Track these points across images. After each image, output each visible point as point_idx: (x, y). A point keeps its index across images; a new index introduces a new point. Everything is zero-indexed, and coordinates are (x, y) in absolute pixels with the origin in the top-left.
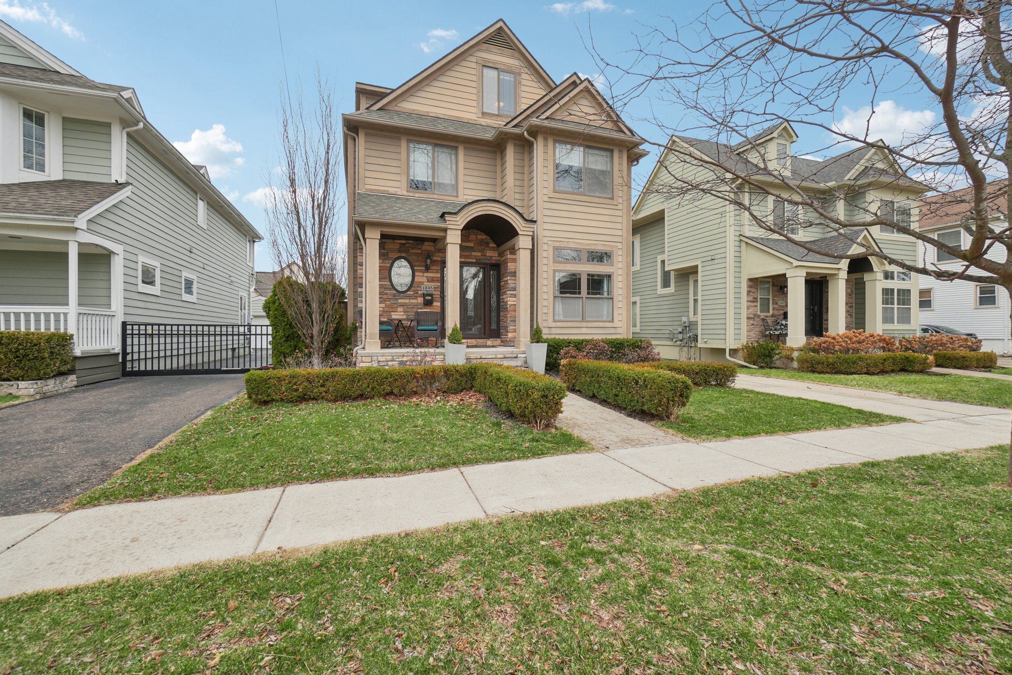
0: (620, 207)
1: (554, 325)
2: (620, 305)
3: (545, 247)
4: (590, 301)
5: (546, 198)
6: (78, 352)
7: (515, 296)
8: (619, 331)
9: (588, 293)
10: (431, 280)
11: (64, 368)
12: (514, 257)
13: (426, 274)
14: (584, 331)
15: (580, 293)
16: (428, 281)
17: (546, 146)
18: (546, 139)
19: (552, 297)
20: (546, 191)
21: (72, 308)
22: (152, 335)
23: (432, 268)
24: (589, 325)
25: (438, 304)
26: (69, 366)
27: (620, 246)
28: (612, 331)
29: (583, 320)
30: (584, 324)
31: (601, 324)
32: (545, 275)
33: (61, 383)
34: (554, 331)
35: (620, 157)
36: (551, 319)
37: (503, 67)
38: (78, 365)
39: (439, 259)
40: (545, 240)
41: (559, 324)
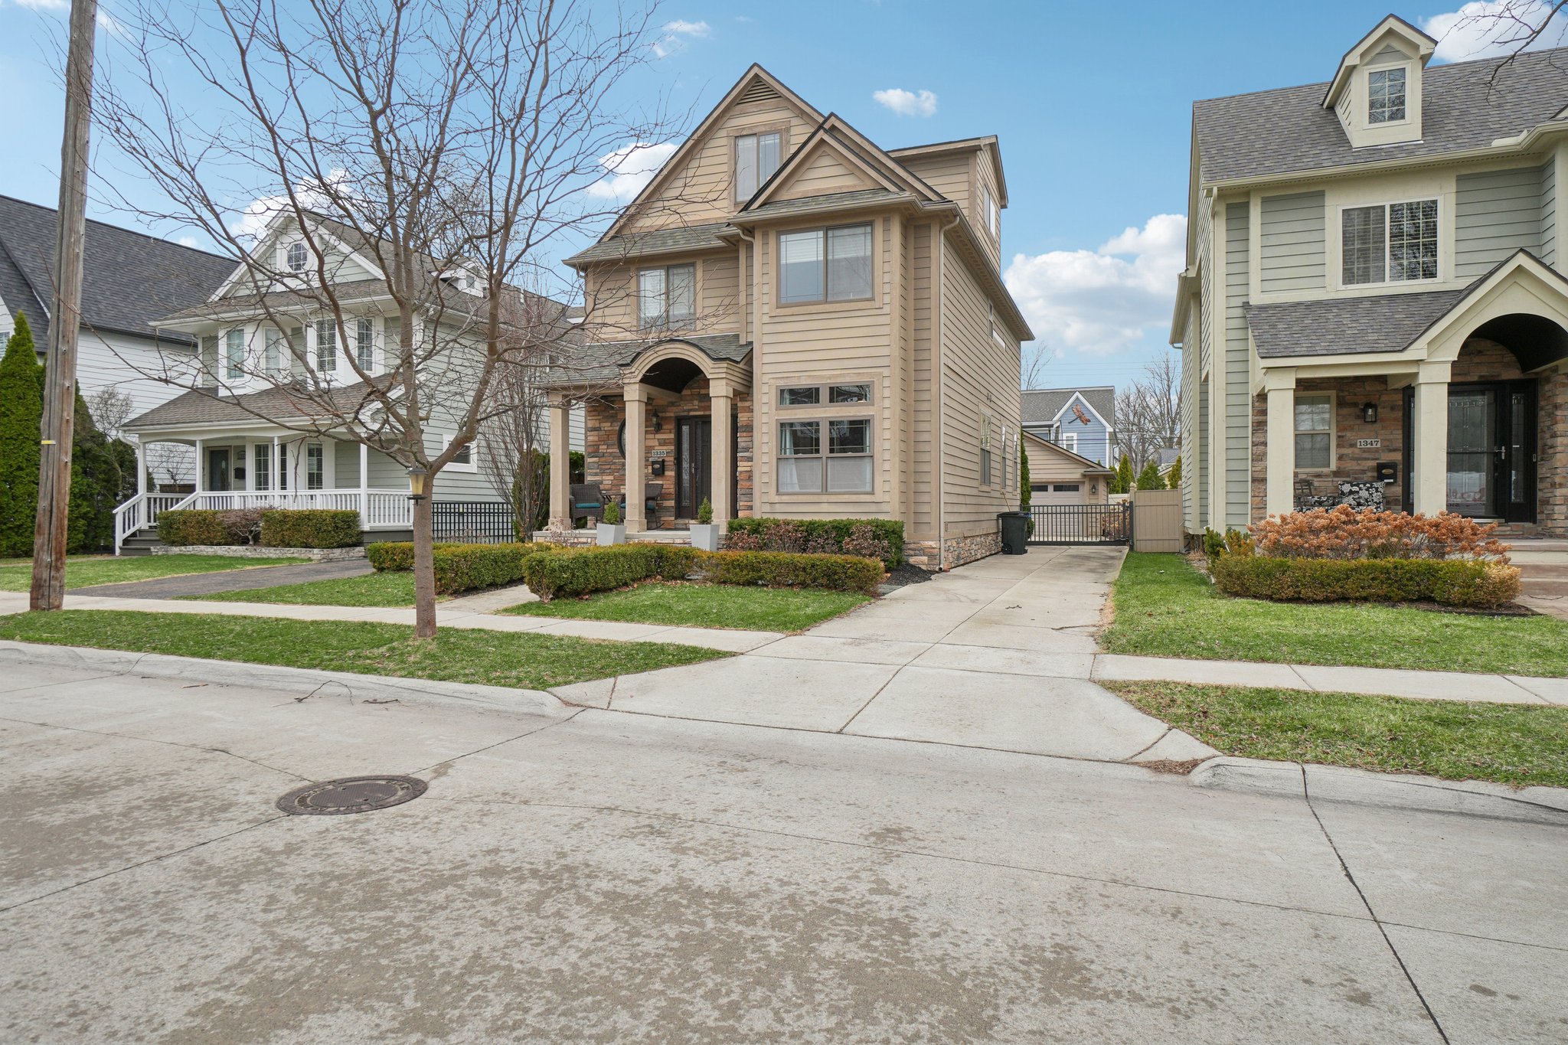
0: (887, 309)
1: (777, 499)
2: (887, 466)
3: (765, 389)
4: (836, 463)
5: (766, 319)
6: (366, 527)
7: (750, 459)
8: (885, 507)
9: (832, 451)
10: (663, 443)
11: (348, 540)
12: (747, 404)
13: (658, 436)
14: (825, 508)
15: (817, 451)
16: (660, 445)
17: (765, 244)
18: (765, 235)
19: (775, 461)
20: (766, 309)
21: (363, 490)
22: (463, 513)
23: (664, 427)
24: (833, 498)
25: (672, 473)
26: (354, 539)
27: (886, 372)
28: (873, 508)
29: (825, 490)
30: (824, 498)
31: (854, 498)
32: (765, 429)
33: (347, 552)
34: (778, 508)
35: (886, 230)
36: (773, 490)
37: (763, 129)
38: (366, 539)
39: (672, 415)
40: (765, 379)
41: (785, 498)
